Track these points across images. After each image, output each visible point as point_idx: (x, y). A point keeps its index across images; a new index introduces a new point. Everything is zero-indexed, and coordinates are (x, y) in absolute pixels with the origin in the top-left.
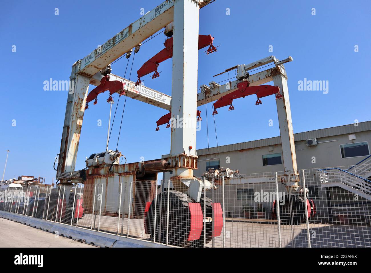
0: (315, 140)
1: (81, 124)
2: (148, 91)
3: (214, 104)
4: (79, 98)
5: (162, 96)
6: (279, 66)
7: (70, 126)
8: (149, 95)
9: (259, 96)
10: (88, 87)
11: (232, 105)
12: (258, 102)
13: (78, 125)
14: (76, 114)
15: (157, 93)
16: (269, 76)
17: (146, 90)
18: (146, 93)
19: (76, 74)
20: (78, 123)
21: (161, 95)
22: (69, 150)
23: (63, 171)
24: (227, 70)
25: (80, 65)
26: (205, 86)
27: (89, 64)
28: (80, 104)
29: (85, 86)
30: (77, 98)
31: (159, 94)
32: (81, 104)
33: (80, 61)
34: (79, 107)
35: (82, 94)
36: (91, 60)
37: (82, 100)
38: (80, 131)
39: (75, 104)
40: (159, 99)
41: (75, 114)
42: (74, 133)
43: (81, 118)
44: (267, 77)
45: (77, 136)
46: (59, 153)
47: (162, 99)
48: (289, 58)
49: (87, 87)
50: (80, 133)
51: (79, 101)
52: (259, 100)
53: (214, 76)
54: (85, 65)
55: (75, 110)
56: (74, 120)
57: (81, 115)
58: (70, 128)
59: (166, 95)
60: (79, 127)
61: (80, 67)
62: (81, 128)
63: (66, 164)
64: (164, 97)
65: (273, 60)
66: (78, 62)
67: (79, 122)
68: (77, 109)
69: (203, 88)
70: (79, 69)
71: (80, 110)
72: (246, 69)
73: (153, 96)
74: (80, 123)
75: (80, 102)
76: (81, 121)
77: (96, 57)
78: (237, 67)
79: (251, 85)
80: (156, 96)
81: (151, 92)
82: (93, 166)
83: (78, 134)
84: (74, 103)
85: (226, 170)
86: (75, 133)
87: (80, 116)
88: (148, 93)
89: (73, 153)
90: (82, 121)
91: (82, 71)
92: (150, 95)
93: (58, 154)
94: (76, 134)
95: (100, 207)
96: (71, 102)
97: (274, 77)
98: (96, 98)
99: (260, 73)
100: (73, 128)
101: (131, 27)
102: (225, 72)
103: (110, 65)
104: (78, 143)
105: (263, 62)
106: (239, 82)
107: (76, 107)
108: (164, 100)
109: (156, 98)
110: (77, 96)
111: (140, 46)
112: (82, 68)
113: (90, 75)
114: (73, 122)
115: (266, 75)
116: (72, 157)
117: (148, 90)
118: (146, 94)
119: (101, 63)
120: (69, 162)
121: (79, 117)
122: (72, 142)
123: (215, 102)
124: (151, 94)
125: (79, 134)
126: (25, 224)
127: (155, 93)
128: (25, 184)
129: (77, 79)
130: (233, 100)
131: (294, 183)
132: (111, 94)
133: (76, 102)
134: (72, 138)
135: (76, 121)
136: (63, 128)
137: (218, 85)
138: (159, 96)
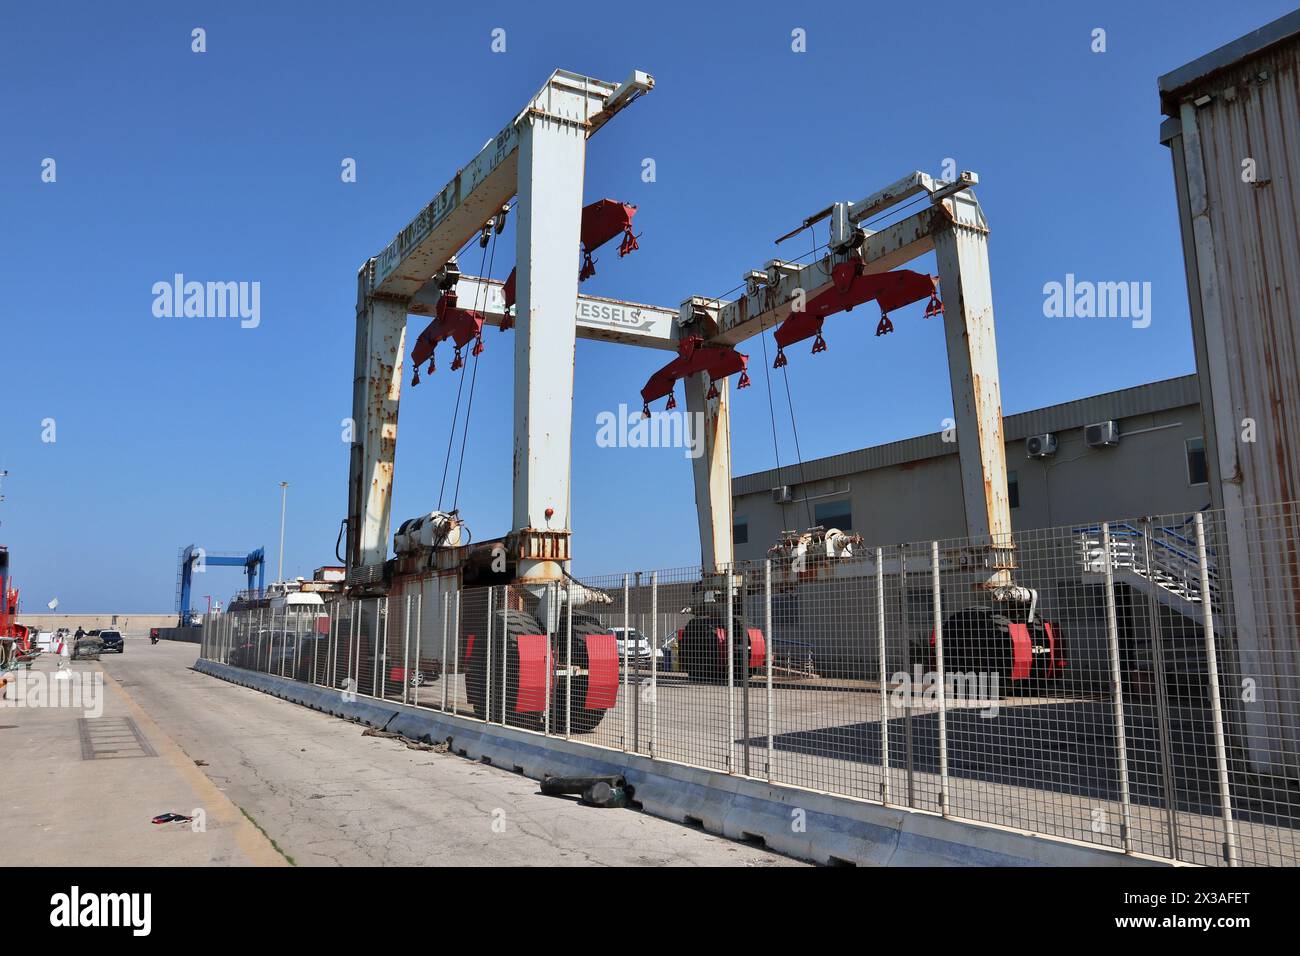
0: (1107, 425)
1: (394, 436)
2: (590, 308)
3: (777, 335)
4: (382, 366)
5: (638, 314)
6: (946, 202)
7: (365, 447)
8: (595, 319)
9: (887, 306)
10: (404, 329)
11: (820, 337)
12: (885, 327)
13: (385, 439)
14: (378, 410)
15: (621, 308)
16: (924, 235)
17: (583, 305)
18: (583, 314)
19: (365, 302)
20: (385, 434)
21: (636, 310)
22: (368, 508)
23: (356, 563)
24: (811, 221)
25: (373, 275)
26: (757, 275)
27: (390, 272)
28: (386, 380)
29: (396, 330)
30: (375, 367)
31: (629, 311)
32: (388, 381)
33: (374, 263)
34: (383, 389)
35: (390, 353)
36: (395, 263)
37: (391, 369)
38: (394, 454)
39: (371, 383)
40: (630, 324)
41: (374, 411)
42: (377, 464)
43: (393, 418)
44: (918, 238)
45: (387, 468)
46: (347, 518)
47: (641, 322)
48: (961, 177)
49: (401, 329)
50: (392, 459)
51: (382, 372)
52: (885, 318)
53: (776, 242)
54: (383, 273)
55: (373, 399)
56: (373, 427)
57: (392, 412)
58: (365, 450)
59: (654, 309)
60: (390, 445)
61: (373, 280)
62: (394, 446)
63: (362, 546)
64: (647, 315)
65: (921, 187)
66: (368, 265)
67: (388, 429)
68: (378, 396)
69: (751, 280)
70: (373, 286)
71: (388, 396)
72: (852, 216)
73: (610, 320)
74: (390, 433)
75: (386, 375)
76: (392, 428)
77: (402, 256)
78: (830, 211)
79: (868, 271)
80: (620, 317)
81: (601, 309)
82: (406, 553)
83: (386, 465)
84: (368, 380)
85: (826, 536)
86: (380, 462)
87: (389, 414)
88: (591, 312)
89: (378, 515)
90: (395, 426)
91: (380, 290)
92: (600, 319)
93: (345, 521)
94: (382, 464)
95: (454, 652)
96: (364, 378)
97: (936, 237)
98: (433, 354)
99: (901, 223)
100: (372, 448)
101: (458, 179)
102: (803, 228)
103: (454, 258)
104: (390, 486)
105: (894, 195)
106: (839, 259)
107: (375, 392)
108: (647, 326)
109: (621, 323)
110: (375, 361)
111: (506, 212)
112: (378, 283)
113: (403, 297)
114: (371, 432)
115: (917, 230)
116: (377, 526)
117: (592, 304)
118: (587, 318)
119: (421, 268)
120: (369, 539)
121: (387, 416)
122: (372, 488)
123: (774, 329)
124: (602, 314)
125: (391, 464)
126: (279, 696)
127: (613, 310)
128: (336, 592)
129: (370, 313)
130: (827, 319)
131: (990, 576)
132: (458, 348)
133: (373, 379)
134: (371, 478)
135: (379, 430)
136: (350, 451)
137: (795, 268)
138: (628, 317)
